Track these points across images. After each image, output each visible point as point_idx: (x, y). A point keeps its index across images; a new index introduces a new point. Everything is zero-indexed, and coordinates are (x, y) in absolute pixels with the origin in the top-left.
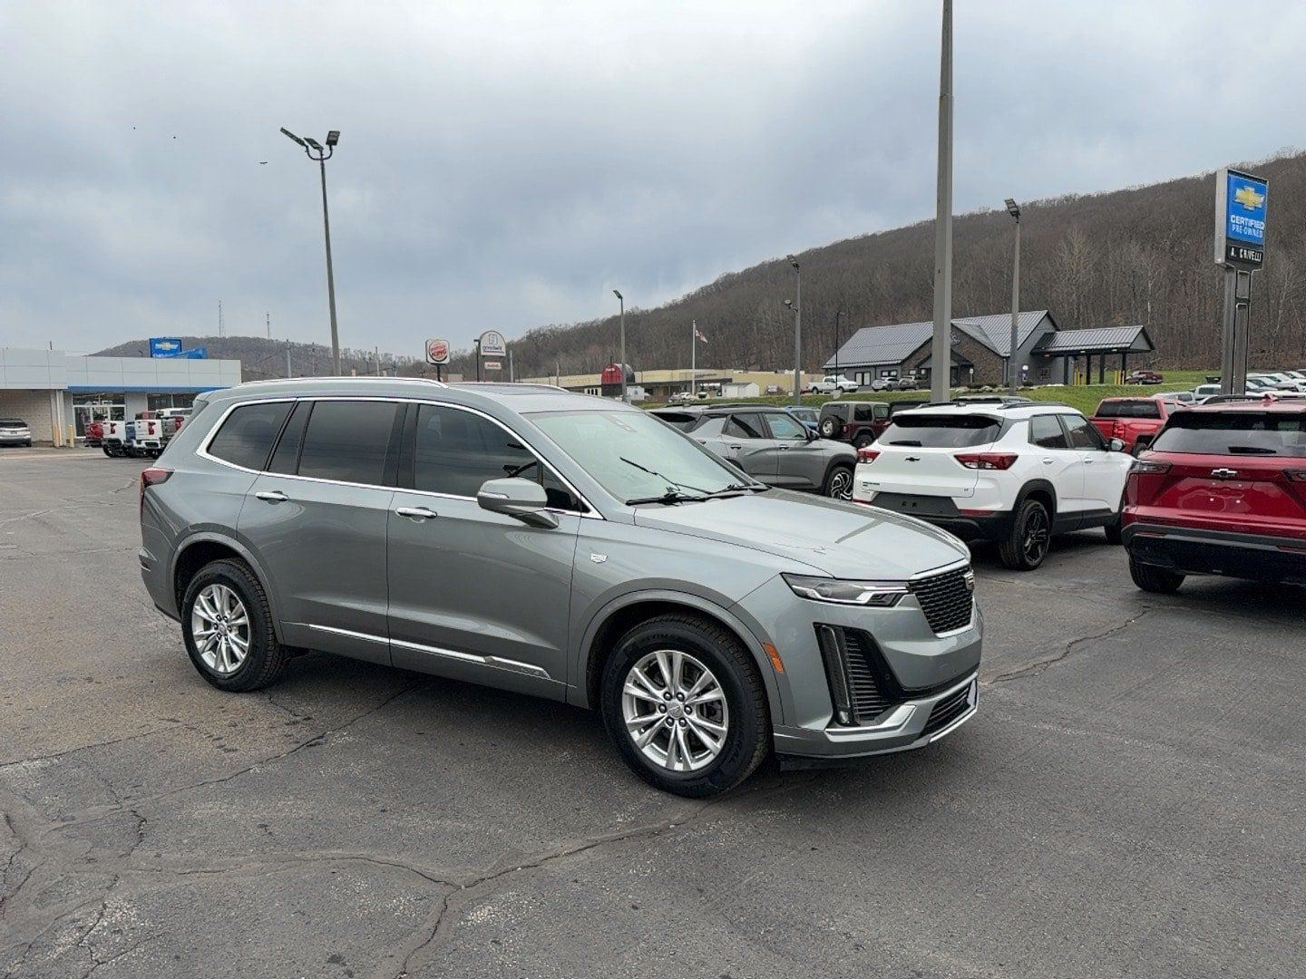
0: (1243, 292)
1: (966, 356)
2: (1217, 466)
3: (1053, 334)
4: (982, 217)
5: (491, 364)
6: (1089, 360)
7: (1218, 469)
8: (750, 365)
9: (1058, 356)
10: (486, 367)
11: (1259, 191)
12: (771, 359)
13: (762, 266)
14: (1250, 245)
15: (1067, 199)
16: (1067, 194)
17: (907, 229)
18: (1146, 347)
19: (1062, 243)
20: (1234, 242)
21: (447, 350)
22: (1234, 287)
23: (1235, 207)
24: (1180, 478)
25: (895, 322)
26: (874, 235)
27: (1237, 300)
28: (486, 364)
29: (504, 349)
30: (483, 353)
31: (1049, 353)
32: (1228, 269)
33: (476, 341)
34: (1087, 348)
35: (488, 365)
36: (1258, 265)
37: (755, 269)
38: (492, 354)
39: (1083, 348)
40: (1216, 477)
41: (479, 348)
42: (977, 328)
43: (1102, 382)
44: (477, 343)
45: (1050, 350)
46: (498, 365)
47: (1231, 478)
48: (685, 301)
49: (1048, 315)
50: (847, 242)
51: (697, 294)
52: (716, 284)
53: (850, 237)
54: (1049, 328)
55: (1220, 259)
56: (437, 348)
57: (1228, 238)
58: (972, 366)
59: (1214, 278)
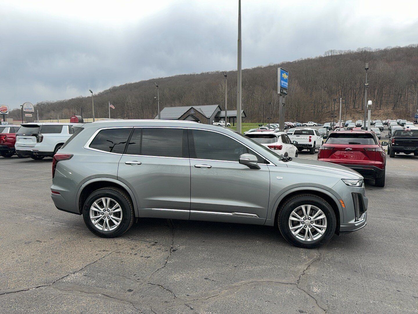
0: (284, 102)
1: (197, 117)
2: (346, 147)
3: (220, 112)
4: (194, 75)
5: (27, 114)
6: (230, 119)
7: (347, 148)
8: (124, 117)
9: (222, 118)
10: (26, 116)
11: (287, 74)
12: (132, 116)
13: (126, 84)
14: (285, 89)
15: (217, 72)
16: (217, 71)
17: (172, 77)
18: (244, 116)
19: (220, 85)
20: (282, 88)
21: (8, 109)
22: (282, 100)
23: (282, 79)
24: (335, 151)
25: (172, 106)
26: (162, 78)
27: (283, 104)
28: (26, 114)
29: (33, 109)
30: (24, 111)
31: (220, 117)
32: (281, 95)
33: (21, 106)
34: (230, 116)
35: (26, 115)
36: (286, 94)
37: (123, 86)
38: (28, 111)
39: (229, 116)
40: (347, 150)
41: (22, 109)
42: (200, 109)
43: (234, 126)
44: (22, 107)
45: (220, 116)
46: (31, 115)
47: (351, 151)
48: (99, 94)
49: (219, 106)
50: (153, 79)
51: (103, 92)
52: (110, 90)
53: (155, 78)
54: (219, 110)
55: (279, 93)
56: (3, 108)
57: (281, 87)
58: (199, 120)
59: (258, 98)
